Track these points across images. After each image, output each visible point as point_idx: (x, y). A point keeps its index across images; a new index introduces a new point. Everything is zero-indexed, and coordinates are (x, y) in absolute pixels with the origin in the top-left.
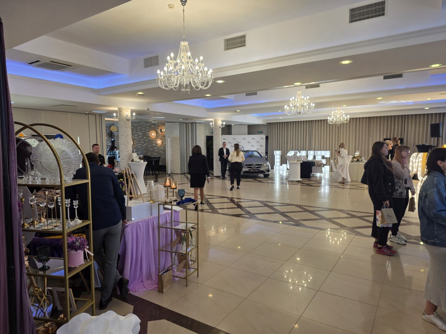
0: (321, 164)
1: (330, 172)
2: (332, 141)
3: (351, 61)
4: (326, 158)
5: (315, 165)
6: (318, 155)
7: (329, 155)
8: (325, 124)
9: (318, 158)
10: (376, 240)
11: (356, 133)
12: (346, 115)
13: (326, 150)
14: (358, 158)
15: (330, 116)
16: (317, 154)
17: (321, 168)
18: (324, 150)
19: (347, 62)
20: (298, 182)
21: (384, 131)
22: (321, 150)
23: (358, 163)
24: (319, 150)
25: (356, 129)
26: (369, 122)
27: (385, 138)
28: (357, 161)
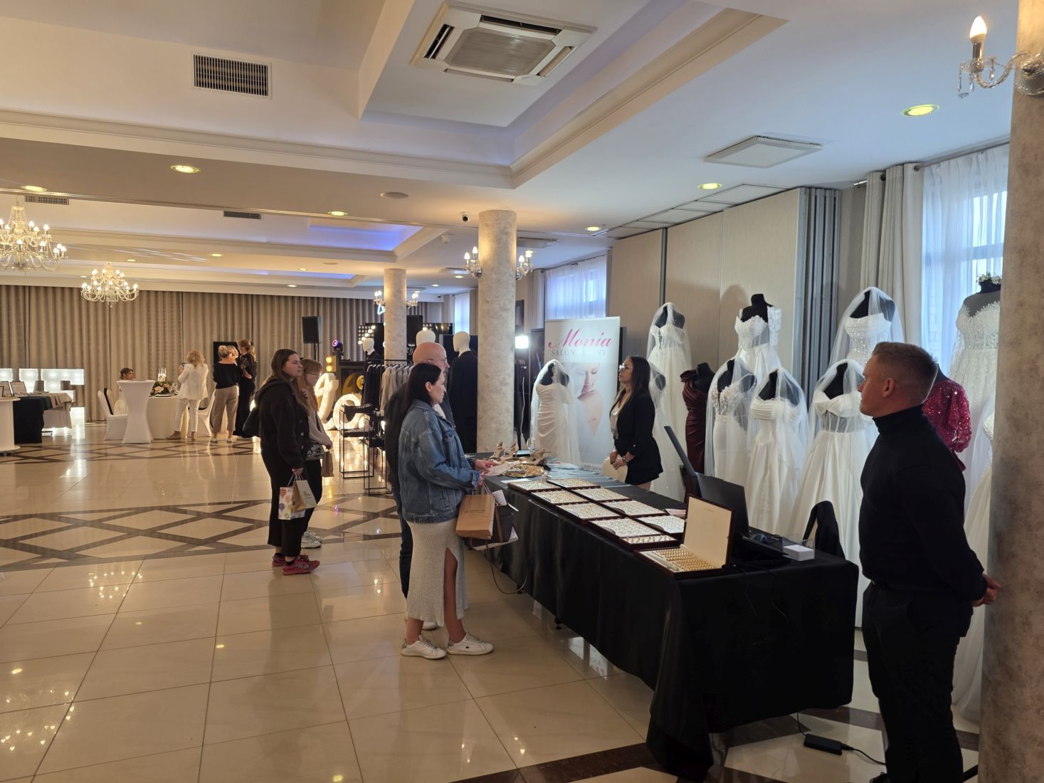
0: (66, 403)
1: (88, 421)
2: (89, 344)
3: (197, 170)
4: (74, 388)
5: (51, 407)
6: (50, 380)
7: (83, 380)
8: (76, 298)
9: (52, 388)
10: (277, 550)
11: (149, 327)
12: (131, 281)
13: (74, 367)
14: (166, 385)
15: (89, 280)
16: (46, 377)
17: (65, 412)
18: (66, 367)
19: (188, 169)
20: (9, 454)
21: (212, 325)
22: (57, 368)
23: (165, 398)
24: (51, 367)
25: (149, 319)
26: (178, 303)
27: (216, 340)
28: (162, 393)
